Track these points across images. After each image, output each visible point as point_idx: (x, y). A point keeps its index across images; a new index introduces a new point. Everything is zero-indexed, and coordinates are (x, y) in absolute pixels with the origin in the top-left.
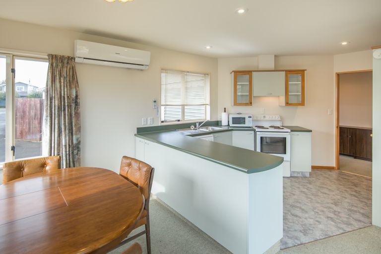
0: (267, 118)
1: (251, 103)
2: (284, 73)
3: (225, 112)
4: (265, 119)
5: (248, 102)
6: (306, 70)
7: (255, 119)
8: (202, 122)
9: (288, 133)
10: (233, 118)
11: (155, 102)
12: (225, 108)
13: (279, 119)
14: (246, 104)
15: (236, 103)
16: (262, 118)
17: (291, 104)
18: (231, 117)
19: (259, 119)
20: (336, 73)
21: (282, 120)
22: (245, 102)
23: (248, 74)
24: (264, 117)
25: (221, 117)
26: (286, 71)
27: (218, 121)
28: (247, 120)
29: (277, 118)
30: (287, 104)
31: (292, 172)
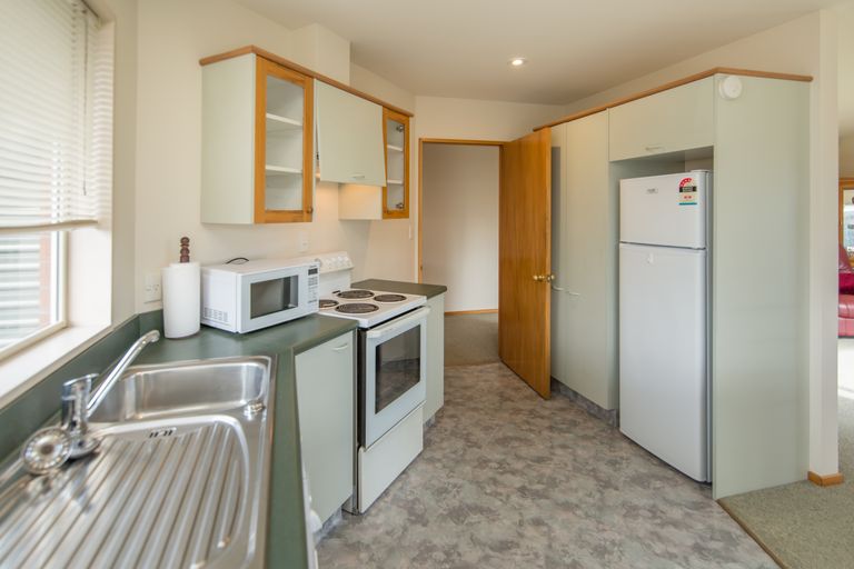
3: (185, 258)
6: (412, 115)
12: (185, 241)
17: (389, 214)
26: (385, 106)
30: (385, 212)
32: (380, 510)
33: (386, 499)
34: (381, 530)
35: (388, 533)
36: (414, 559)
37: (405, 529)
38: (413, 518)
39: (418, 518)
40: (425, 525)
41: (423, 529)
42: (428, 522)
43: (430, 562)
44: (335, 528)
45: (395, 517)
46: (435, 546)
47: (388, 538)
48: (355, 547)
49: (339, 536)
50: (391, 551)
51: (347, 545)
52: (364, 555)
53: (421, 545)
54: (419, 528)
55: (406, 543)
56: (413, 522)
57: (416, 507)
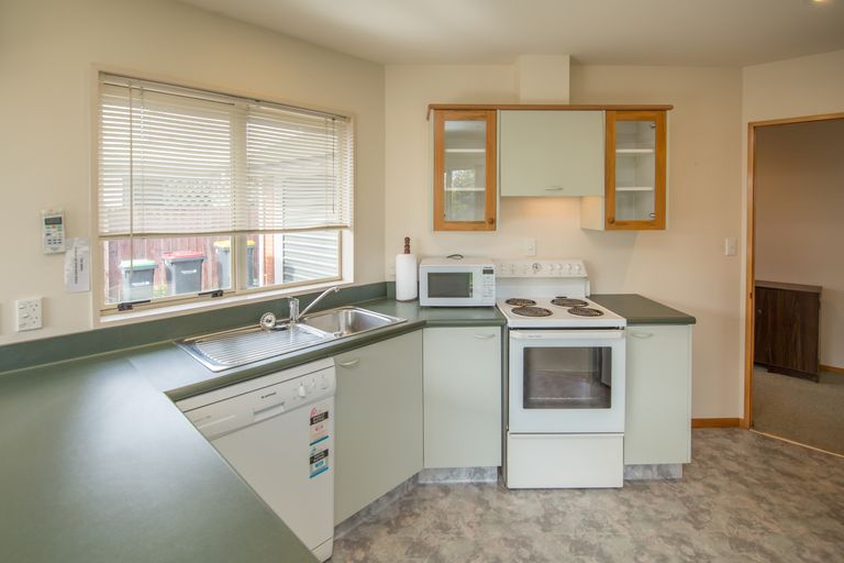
0: (545, 271)
1: (492, 222)
2: (600, 116)
3: (407, 251)
4: (539, 274)
5: (482, 218)
6: (671, 108)
7: (507, 274)
8: (316, 295)
9: (618, 333)
10: (430, 275)
11: (54, 221)
12: (407, 240)
13: (584, 273)
14: (476, 226)
15: (441, 223)
16: (530, 273)
17: (623, 225)
18: (425, 270)
19: (517, 275)
20: (749, 124)
21: (590, 277)
22: (472, 219)
23: (483, 117)
24: (536, 267)
25: (394, 268)
26: (608, 109)
27: (385, 284)
28: (478, 282)
29: (578, 269)
30: (611, 222)
31: (628, 468)
32: (527, 498)
33: (541, 496)
34: (510, 508)
35: (511, 512)
36: (505, 539)
37: (526, 521)
38: (542, 520)
39: (546, 523)
40: (544, 530)
41: (540, 532)
42: (550, 531)
43: (513, 550)
44: (485, 484)
45: (531, 508)
46: (531, 546)
47: (508, 515)
48: (481, 501)
49: (481, 489)
50: (499, 522)
51: (479, 498)
52: (480, 510)
53: (522, 537)
54: (538, 529)
55: (514, 527)
56: (538, 521)
57: (556, 517)
